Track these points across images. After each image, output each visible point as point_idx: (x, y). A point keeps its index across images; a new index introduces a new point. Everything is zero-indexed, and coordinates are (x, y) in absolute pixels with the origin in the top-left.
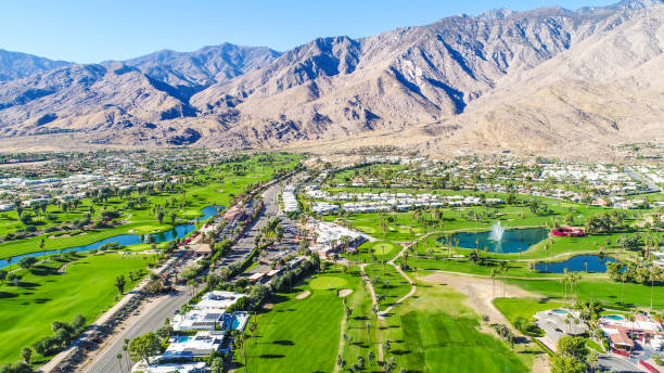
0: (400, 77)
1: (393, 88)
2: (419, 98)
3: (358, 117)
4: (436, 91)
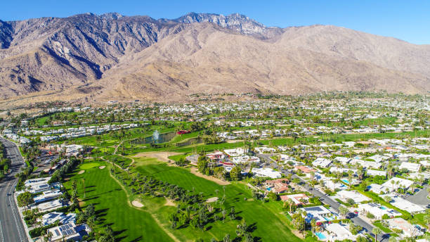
0: (52, 53)
1: (48, 61)
2: (70, 69)
3: (24, 82)
4: (81, 64)
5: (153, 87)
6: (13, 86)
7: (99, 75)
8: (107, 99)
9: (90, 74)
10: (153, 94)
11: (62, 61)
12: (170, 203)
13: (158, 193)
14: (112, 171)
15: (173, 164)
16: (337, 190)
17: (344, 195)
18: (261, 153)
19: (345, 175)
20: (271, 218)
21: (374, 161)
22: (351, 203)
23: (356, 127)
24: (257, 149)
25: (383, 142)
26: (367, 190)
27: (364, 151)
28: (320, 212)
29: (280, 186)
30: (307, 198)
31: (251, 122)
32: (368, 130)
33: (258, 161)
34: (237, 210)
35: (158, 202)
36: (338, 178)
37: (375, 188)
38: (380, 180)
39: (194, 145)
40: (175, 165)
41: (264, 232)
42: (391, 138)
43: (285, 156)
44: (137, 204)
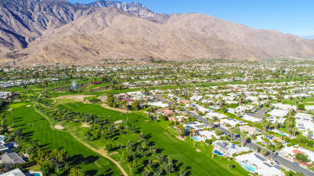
5: (71, 54)
7: (25, 45)
8: (33, 62)
10: (71, 59)
12: (85, 125)
13: (75, 120)
14: (37, 107)
15: (87, 102)
16: (206, 112)
17: (211, 115)
18: (154, 94)
19: (212, 104)
20: (162, 130)
21: (230, 96)
22: (216, 119)
23: (219, 78)
24: (151, 91)
25: (235, 86)
26: (226, 112)
27: (224, 91)
28: (196, 125)
29: (168, 112)
30: (186, 118)
31: (146, 76)
32: (226, 80)
33: (152, 98)
34: (136, 127)
35: (76, 125)
36: (206, 106)
37: (231, 111)
38: (233, 106)
39: (104, 91)
40: (90, 103)
41: (157, 138)
42: (241, 84)
43: (172, 95)
44: (59, 127)
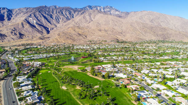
0: (29, 23)
1: (27, 26)
2: (36, 29)
3: (17, 35)
4: (41, 27)
5: (72, 38)
6: (12, 36)
7: (48, 32)
8: (52, 42)
9: (45, 31)
10: (71, 40)
11: (33, 26)
12: (78, 88)
13: (73, 83)
14: (54, 73)
15: (79, 71)
16: (152, 84)
17: (155, 86)
18: (118, 67)
19: (156, 77)
20: (122, 95)
21: (168, 71)
22: (158, 89)
23: (161, 56)
24: (116, 65)
25: (173, 63)
26: (166, 84)
27: (165, 66)
28: (145, 93)
29: (127, 81)
30: (138, 87)
31: (114, 53)
32: (166, 58)
33: (117, 70)
34: (107, 91)
35: (73, 87)
36: (152, 78)
37: (169, 83)
38: (171, 80)
39: (89, 63)
40: (81, 71)
41: (119, 101)
42: (177, 61)
43: (129, 68)
44: (64, 88)
